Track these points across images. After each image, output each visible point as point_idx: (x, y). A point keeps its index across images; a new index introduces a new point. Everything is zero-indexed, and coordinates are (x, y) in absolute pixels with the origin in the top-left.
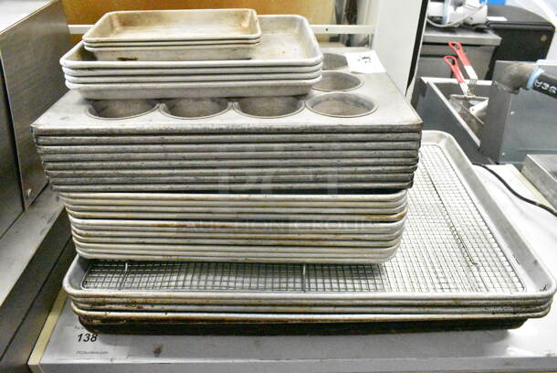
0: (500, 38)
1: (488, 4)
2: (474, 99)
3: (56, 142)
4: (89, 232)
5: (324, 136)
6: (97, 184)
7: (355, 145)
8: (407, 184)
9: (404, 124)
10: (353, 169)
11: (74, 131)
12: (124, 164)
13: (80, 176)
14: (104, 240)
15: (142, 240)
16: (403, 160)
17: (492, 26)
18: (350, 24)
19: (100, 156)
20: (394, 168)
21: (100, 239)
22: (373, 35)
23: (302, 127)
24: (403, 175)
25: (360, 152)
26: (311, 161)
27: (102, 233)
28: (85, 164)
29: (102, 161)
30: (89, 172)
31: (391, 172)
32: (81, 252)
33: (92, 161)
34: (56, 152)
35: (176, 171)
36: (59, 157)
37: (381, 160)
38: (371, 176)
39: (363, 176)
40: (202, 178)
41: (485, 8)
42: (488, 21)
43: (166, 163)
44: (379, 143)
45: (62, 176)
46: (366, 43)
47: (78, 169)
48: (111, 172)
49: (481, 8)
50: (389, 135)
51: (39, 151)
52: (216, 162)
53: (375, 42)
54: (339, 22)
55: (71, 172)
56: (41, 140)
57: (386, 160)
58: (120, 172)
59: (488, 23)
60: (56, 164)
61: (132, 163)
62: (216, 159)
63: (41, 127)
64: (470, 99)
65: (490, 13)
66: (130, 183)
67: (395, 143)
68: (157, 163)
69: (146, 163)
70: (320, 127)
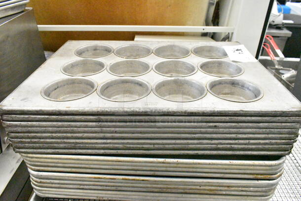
0: (291, 33)
1: (283, 13)
2: (281, 69)
3: (17, 119)
4: (42, 180)
5: (227, 118)
6: (48, 148)
7: (250, 125)
8: (287, 152)
9: (293, 110)
10: (247, 141)
11: (30, 111)
12: (69, 135)
13: (35, 143)
14: (54, 185)
15: (82, 187)
16: (287, 136)
17: (285, 25)
18: (214, 26)
19: (50, 129)
20: (279, 141)
21: (50, 185)
22: (232, 33)
23: (211, 111)
24: (285, 146)
25: (254, 130)
26: (214, 136)
27: (52, 181)
28: (39, 135)
29: (52, 132)
30: (42, 140)
31: (277, 144)
32: (37, 192)
33: (44, 132)
34: (16, 126)
35: (109, 141)
36: (19, 129)
37: (270, 136)
38: (260, 146)
39: (254, 147)
40: (128, 146)
41: (282, 15)
42: (283, 23)
43: (101, 135)
44: (270, 124)
45: (21, 142)
46: (227, 38)
47: (33, 138)
48: (59, 140)
49: (279, 15)
50: (280, 118)
51: (4, 126)
52: (140, 135)
53: (235, 38)
54: (207, 24)
55: (29, 140)
56: (5, 117)
57: (274, 136)
58: (65, 141)
59: (283, 24)
60: (17, 135)
61: (75, 135)
62: (141, 133)
63: (5, 108)
64: (280, 69)
65: (285, 18)
66: (74, 149)
67: (283, 124)
68: (94, 135)
69: (86, 135)
70: (225, 111)
